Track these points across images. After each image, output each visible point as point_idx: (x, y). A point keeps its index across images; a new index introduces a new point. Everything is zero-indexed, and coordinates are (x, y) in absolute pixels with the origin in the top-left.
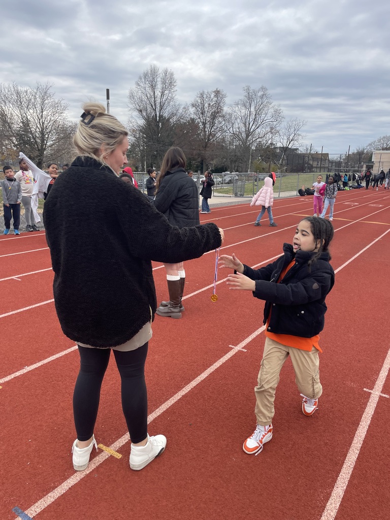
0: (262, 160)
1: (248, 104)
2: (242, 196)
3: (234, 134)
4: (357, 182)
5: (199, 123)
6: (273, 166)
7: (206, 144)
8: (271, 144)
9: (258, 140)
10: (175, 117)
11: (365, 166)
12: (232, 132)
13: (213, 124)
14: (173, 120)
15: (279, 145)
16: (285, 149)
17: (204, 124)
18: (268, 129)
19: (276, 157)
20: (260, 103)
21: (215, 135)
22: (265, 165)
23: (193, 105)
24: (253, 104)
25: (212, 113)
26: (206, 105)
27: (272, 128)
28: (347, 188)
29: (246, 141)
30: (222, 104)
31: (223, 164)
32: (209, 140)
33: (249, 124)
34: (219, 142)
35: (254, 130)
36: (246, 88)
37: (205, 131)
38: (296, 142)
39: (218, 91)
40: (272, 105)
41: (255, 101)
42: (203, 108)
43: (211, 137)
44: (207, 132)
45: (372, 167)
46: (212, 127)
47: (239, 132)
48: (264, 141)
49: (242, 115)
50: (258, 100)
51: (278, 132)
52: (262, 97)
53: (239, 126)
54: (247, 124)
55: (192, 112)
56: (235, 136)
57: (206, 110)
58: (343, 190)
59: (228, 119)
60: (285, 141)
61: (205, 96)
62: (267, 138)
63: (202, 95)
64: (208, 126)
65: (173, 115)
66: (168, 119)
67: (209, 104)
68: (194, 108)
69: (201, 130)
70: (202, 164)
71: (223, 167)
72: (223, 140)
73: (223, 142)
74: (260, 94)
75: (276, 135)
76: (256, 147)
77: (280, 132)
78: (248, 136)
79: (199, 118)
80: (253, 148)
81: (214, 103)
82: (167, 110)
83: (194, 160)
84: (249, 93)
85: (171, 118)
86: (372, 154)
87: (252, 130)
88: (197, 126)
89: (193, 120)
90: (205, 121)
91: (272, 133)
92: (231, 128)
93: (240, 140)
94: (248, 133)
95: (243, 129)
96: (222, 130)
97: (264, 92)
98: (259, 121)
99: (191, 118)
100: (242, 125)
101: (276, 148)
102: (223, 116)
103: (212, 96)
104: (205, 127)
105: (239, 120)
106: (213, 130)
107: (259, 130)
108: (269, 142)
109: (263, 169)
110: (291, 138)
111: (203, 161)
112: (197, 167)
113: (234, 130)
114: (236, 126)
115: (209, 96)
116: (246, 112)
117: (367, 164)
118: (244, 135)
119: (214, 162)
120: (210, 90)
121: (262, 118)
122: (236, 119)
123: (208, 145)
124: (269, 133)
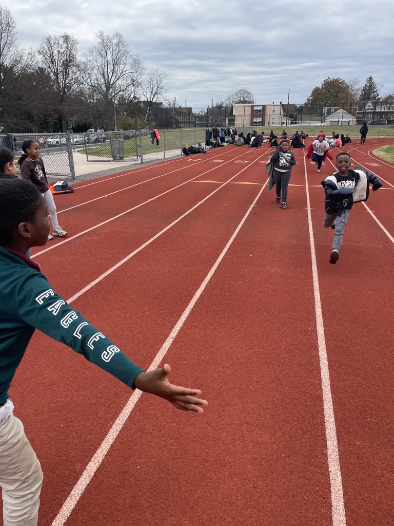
0: (128, 115)
1: (103, 53)
2: (121, 159)
3: (92, 86)
4: (232, 137)
5: (49, 74)
6: (139, 121)
7: (62, 97)
8: (135, 97)
9: (120, 93)
10: (19, 65)
11: (227, 120)
12: (90, 84)
13: (66, 75)
14: (17, 69)
15: (143, 99)
16: (149, 104)
17: (56, 74)
18: (129, 81)
19: (141, 112)
20: (117, 51)
21: (71, 87)
22: (131, 121)
23: (40, 53)
24: (109, 53)
25: (63, 62)
26: (55, 52)
27: (133, 81)
28: (224, 144)
29: (107, 95)
30: (73, 52)
31: (85, 121)
32: (64, 93)
33: (108, 75)
34: (76, 96)
35: (114, 82)
36: (98, 34)
37: (59, 83)
38: (159, 95)
39: (67, 37)
40: (130, 54)
41: (111, 49)
42: (52, 55)
43: (66, 90)
44: (61, 84)
45: (234, 120)
46: (66, 78)
47: (98, 84)
48: (127, 95)
49: (99, 65)
50: (114, 49)
51: (140, 84)
52: (118, 45)
53: (95, 77)
54: (106, 75)
55: (39, 61)
56: (95, 88)
57: (56, 58)
58: (222, 146)
59: (83, 69)
60: (149, 95)
61: (52, 42)
62: (130, 91)
63: (48, 40)
64: (60, 76)
65: (16, 62)
66: (11, 68)
67: (59, 52)
68: (41, 56)
69: (54, 81)
70: (60, 120)
71: (85, 124)
72: (81, 93)
73: (81, 96)
74: (115, 41)
75: (139, 88)
76: (119, 101)
77: (142, 85)
78: (108, 89)
79: (49, 67)
80: (116, 102)
81: (64, 50)
82: (8, 57)
83: (50, 116)
84: (103, 40)
85: (15, 66)
86: (232, 107)
87: (111, 82)
88: (48, 77)
89: (41, 69)
90: (57, 71)
91: (134, 86)
92: (89, 80)
93: (100, 93)
94: (109, 86)
95: (102, 81)
96: (77, 81)
97: (119, 39)
98: (119, 72)
99: (39, 68)
100: (100, 77)
101: (139, 102)
102: (78, 66)
103: (61, 42)
104: (57, 78)
105: (96, 71)
106: (67, 81)
107: (119, 82)
108: (132, 96)
109: (130, 125)
110: (154, 91)
111: (61, 117)
112: (55, 124)
113: (92, 82)
114: (93, 77)
115: (57, 42)
116: (103, 62)
117: (230, 118)
118: (104, 88)
119: (74, 119)
120: (57, 35)
121: (121, 68)
122: (92, 69)
123: (65, 99)
124: (131, 86)
